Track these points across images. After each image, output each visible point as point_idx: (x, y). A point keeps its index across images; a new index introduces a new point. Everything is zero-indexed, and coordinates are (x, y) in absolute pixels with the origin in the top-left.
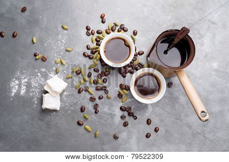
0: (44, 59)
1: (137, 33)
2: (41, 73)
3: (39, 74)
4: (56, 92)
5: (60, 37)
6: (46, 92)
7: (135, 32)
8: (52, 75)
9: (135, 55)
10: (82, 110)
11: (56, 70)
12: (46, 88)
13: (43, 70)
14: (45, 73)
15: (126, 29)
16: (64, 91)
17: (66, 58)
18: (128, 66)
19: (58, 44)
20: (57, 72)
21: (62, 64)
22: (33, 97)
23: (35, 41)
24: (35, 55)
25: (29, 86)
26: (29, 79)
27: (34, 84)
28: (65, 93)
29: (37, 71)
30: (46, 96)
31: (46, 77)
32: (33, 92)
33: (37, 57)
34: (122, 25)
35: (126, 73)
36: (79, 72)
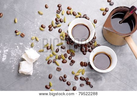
0: (22, 36)
1: (96, 22)
2: (19, 46)
3: (18, 47)
5: (36, 20)
6: (23, 60)
7: (95, 20)
8: (28, 48)
9: (93, 38)
10: (50, 77)
11: (32, 44)
13: (21, 44)
14: (23, 46)
15: (88, 18)
16: (36, 61)
17: (40, 36)
18: (88, 45)
19: (34, 25)
20: (32, 46)
21: (36, 40)
22: (11, 64)
23: (16, 21)
24: (16, 32)
25: (9, 55)
26: (10, 50)
27: (13, 54)
28: (37, 63)
29: (16, 44)
31: (23, 49)
32: (12, 60)
33: (17, 34)
34: (85, 15)
35: (86, 51)
36: (49, 47)
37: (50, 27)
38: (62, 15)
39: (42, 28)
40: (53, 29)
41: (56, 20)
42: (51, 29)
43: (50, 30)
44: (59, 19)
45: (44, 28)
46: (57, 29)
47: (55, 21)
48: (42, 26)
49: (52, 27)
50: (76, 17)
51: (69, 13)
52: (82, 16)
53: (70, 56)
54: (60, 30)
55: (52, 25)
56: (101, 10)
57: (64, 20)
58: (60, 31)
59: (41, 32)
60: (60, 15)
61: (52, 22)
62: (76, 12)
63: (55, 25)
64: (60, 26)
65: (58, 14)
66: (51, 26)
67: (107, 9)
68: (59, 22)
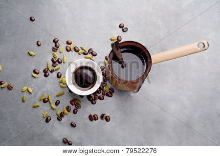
0: (9, 88)
11: (23, 99)
15: (94, 53)
17: (33, 85)
18: (97, 92)
20: (23, 101)
21: (29, 92)
23: (0, 69)
24: (1, 84)
33: (3, 86)
34: (90, 50)
35: (95, 99)
36: (47, 100)
37: (45, 71)
38: (60, 53)
39: (34, 75)
40: (50, 73)
41: (53, 60)
42: (47, 74)
43: (46, 76)
44: (57, 59)
45: (38, 74)
46: (55, 74)
47: (51, 63)
48: (35, 72)
49: (48, 72)
50: (79, 54)
51: (68, 49)
52: (87, 51)
53: (75, 109)
54: (59, 74)
56: (111, 40)
57: (63, 60)
58: (59, 76)
59: (34, 80)
60: (57, 54)
61: (47, 65)
62: (79, 46)
63: (51, 68)
64: (58, 69)
65: (54, 53)
66: (47, 70)
67: (119, 38)
68: (57, 63)
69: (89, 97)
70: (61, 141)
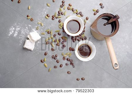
0: (32, 20)
1: (88, 19)
2: (28, 27)
3: (27, 27)
4: (33, 41)
5: (44, 9)
6: (28, 39)
7: (87, 18)
8: (34, 30)
9: (83, 31)
10: (45, 54)
11: (37, 28)
12: (28, 37)
13: (30, 26)
14: (31, 27)
15: (82, 15)
16: (38, 41)
17: (44, 22)
18: (78, 36)
19: (42, 13)
21: (41, 25)
22: (20, 40)
23: (29, 8)
24: (28, 16)
25: (19, 32)
26: (21, 29)
27: (22, 32)
28: (39, 42)
29: (26, 25)
30: (27, 41)
31: (30, 30)
32: (21, 36)
33: (28, 18)
34: (81, 12)
35: (75, 40)
36: (49, 32)
37: (53, 17)
38: (64, 9)
39: (47, 17)
40: (55, 19)
41: (59, 12)
42: (54, 18)
43: (52, 19)
44: (61, 12)
45: (49, 17)
46: (58, 20)
47: (57, 13)
48: (47, 15)
49: (55, 17)
50: (74, 13)
51: (69, 8)
52: (79, 12)
53: (63, 42)
54: (60, 20)
55: (55, 16)
56: (93, 10)
57: (65, 14)
58: (59, 22)
59: (46, 20)
60: (62, 9)
61: (55, 13)
62: (75, 9)
63: (57, 16)
64: (61, 17)
65: (61, 8)
67: (98, 11)
68: (61, 14)
69: (72, 37)
70: (51, 56)
